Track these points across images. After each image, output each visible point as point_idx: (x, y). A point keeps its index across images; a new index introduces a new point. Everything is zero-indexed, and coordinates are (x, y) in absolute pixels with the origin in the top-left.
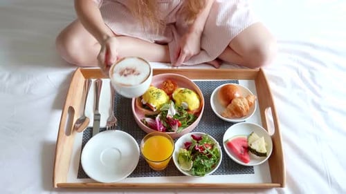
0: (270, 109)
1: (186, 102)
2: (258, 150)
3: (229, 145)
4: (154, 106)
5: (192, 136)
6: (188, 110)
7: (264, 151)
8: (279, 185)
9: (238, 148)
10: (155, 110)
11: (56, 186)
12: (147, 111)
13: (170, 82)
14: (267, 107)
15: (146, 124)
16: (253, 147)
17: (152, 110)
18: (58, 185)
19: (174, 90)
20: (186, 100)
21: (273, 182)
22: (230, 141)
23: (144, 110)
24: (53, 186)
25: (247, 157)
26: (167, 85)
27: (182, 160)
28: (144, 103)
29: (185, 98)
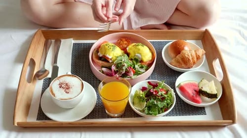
0: (218, 60)
1: (140, 54)
2: (209, 91)
3: (182, 89)
4: (110, 57)
5: (149, 82)
6: (142, 61)
7: (215, 92)
8: (231, 121)
9: (190, 92)
10: (110, 61)
11: (16, 125)
12: (103, 62)
13: (124, 40)
14: (215, 58)
15: (103, 72)
16: (204, 89)
17: (109, 62)
18: (18, 124)
19: (128, 46)
20: (140, 52)
21: (224, 119)
22: (182, 84)
23: (101, 62)
24: (14, 124)
25: (198, 98)
26: (122, 42)
27: (137, 100)
28: (101, 56)
29: (139, 50)
